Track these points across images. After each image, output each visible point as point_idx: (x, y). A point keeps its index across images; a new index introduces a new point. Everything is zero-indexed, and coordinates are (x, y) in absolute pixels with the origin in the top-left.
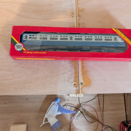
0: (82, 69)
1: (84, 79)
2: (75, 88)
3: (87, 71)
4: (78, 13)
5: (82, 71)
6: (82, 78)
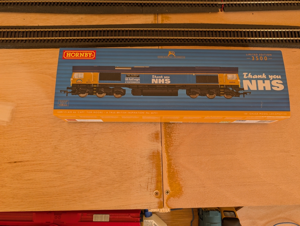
0: (168, 168)
1: (171, 186)
2: (157, 200)
3: (176, 172)
5: (169, 172)
6: (168, 183)
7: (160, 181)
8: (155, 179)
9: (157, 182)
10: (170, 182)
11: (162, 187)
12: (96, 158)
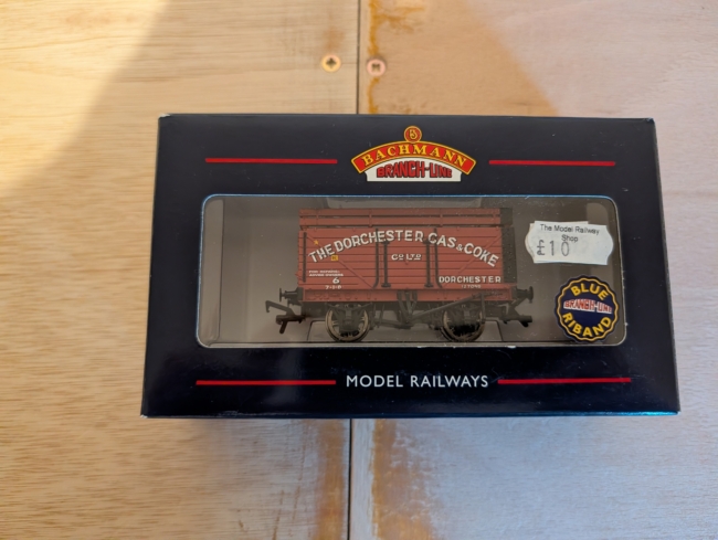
0: (378, 451)
3: (416, 466)
4: (373, 39)
5: (380, 466)
6: (374, 522)
7: (333, 511)
8: (310, 498)
9: (324, 513)
10: (382, 514)
12: (41, 390)
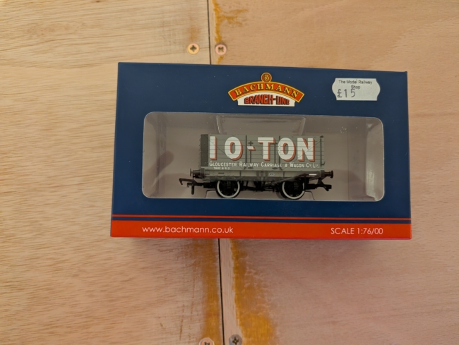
0: (237, 278)
1: (244, 324)
3: (259, 285)
4: (218, 32)
6: (237, 318)
7: (214, 314)
8: (200, 307)
9: (208, 315)
10: (241, 314)
11: (221, 327)
